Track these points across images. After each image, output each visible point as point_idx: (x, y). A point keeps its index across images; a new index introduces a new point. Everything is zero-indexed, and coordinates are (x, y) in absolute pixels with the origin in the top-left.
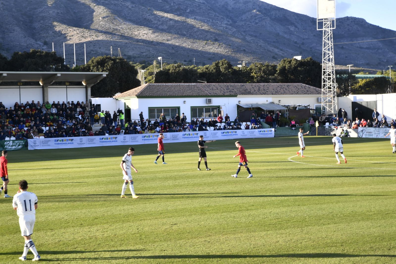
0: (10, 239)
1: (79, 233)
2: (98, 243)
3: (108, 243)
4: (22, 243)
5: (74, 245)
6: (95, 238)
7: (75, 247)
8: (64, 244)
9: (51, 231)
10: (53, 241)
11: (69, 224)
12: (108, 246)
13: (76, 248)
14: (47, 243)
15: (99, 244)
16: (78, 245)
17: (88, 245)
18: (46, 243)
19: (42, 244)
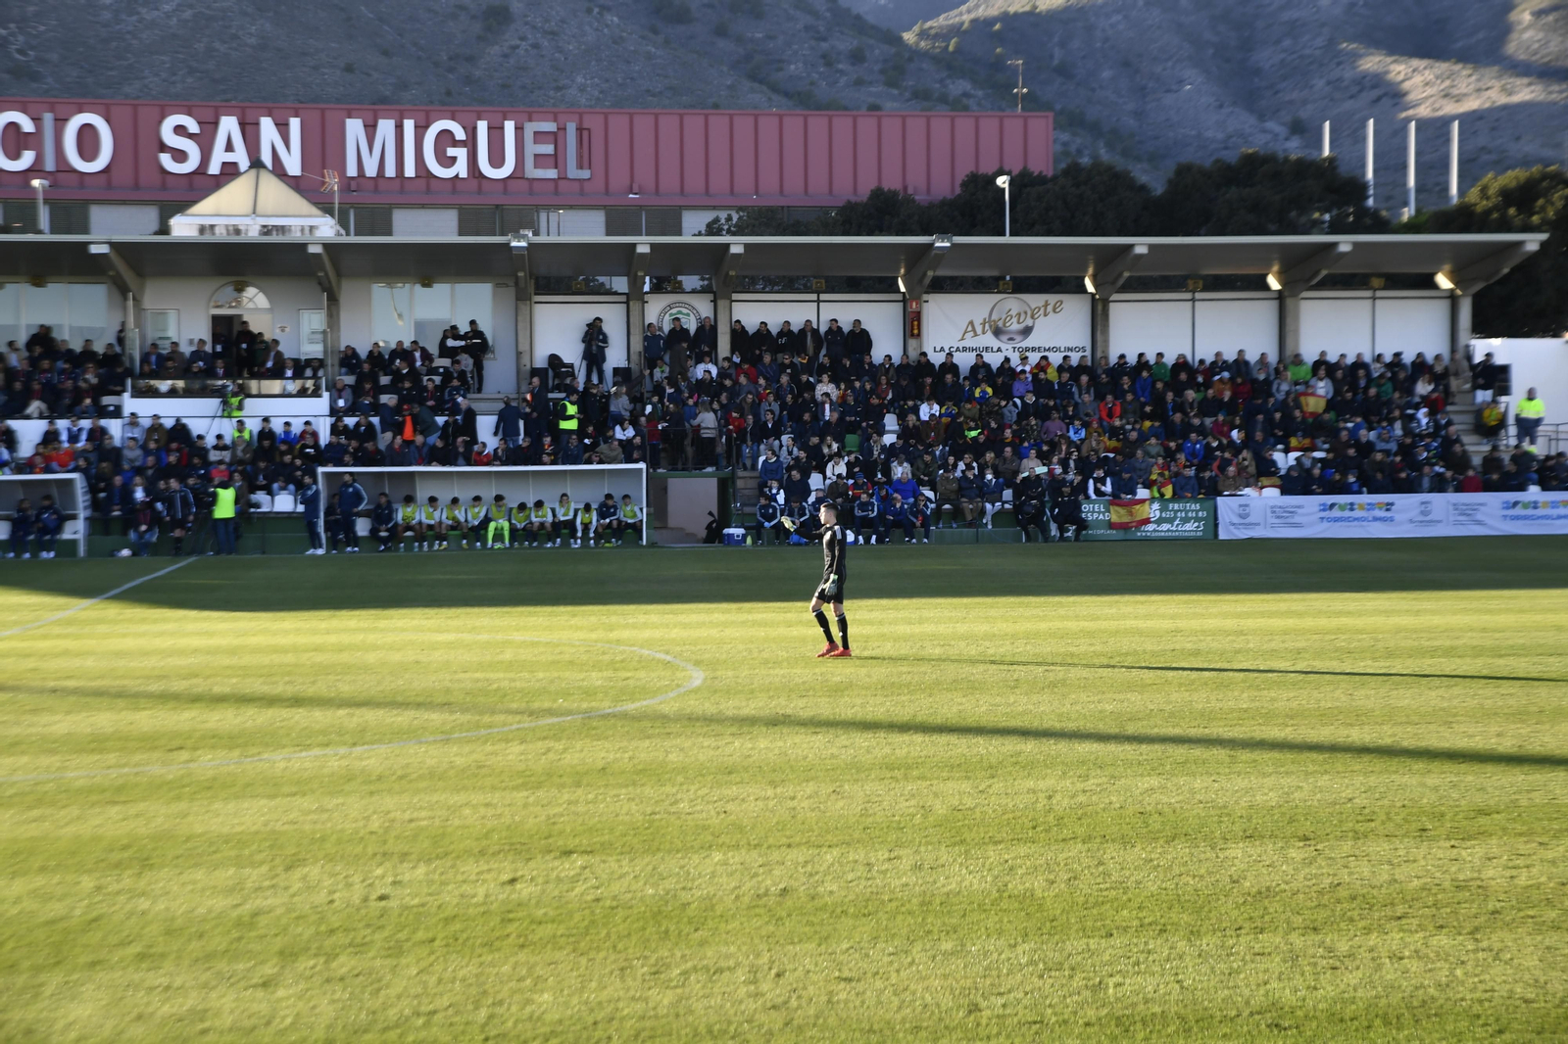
0: (1151, 860)
1: (1415, 861)
2: (1490, 907)
3: (1531, 913)
4: (1194, 876)
5: (1393, 904)
6: (1479, 887)
7: (1399, 914)
8: (1354, 898)
9: (1301, 844)
10: (1310, 883)
11: (1373, 824)
12: (1535, 924)
13: (1399, 918)
14: (1287, 887)
15: (1494, 913)
16: (1410, 907)
17: (1448, 910)
18: (1283, 886)
19: (1268, 889)
